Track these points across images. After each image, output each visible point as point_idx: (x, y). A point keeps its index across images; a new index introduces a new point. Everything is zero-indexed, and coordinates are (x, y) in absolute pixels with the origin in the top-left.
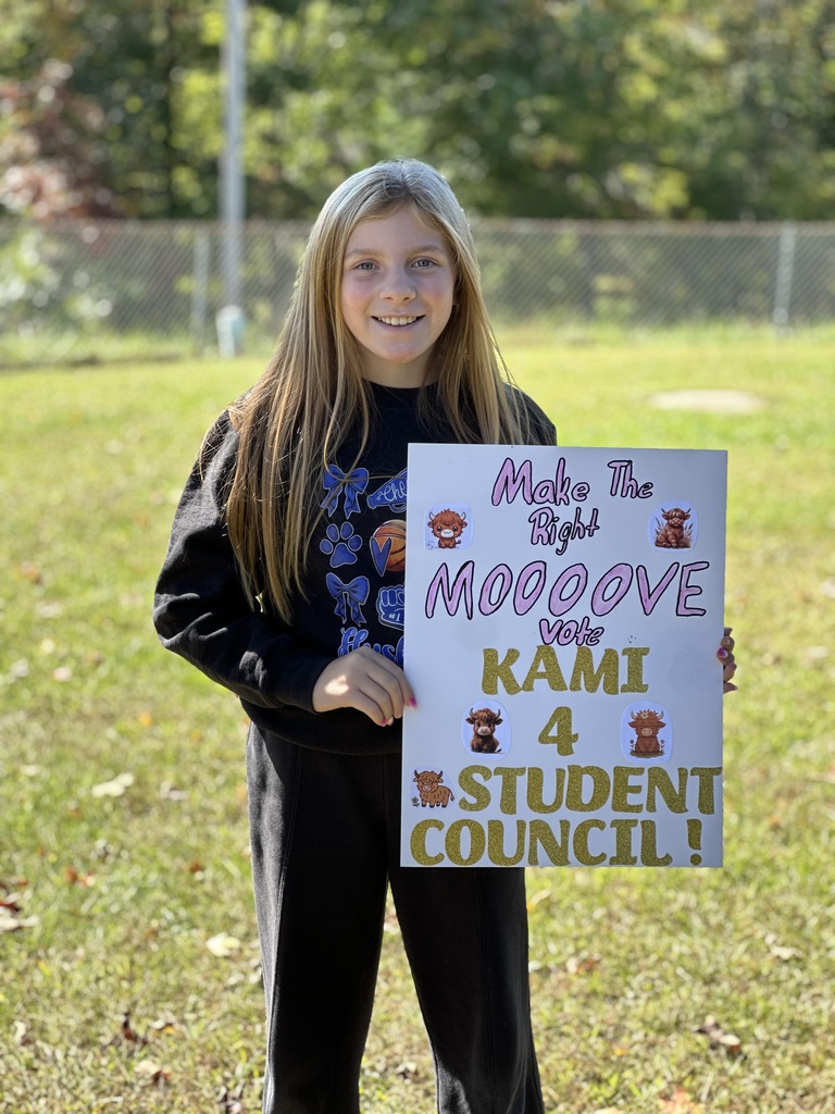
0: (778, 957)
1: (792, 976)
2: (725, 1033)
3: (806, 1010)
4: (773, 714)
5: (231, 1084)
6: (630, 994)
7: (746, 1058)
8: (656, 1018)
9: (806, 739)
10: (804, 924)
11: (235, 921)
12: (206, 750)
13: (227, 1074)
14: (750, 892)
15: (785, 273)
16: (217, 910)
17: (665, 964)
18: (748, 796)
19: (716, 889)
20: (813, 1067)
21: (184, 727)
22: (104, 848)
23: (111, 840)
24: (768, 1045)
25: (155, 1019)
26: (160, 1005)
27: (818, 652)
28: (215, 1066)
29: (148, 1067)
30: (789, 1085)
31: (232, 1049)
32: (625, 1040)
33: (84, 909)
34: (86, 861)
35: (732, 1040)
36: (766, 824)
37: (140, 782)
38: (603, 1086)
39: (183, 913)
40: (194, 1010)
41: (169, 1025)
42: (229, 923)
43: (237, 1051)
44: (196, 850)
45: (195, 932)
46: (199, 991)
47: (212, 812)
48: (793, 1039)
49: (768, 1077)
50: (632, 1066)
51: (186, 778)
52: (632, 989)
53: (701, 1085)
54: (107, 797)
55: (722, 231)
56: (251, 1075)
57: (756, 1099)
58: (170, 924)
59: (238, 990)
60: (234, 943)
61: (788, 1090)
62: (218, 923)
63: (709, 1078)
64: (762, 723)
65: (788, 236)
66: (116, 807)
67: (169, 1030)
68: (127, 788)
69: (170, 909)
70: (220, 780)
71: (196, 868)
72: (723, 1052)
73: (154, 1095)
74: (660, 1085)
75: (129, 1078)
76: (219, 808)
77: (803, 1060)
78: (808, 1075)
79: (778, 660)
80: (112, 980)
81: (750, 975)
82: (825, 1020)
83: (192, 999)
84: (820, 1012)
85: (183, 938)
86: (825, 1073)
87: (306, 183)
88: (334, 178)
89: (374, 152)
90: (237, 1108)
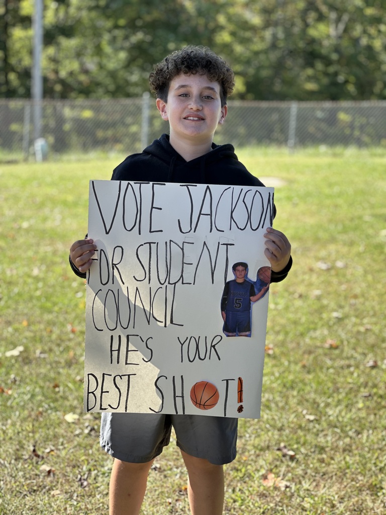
0: (309, 419)
1: (315, 427)
2: (289, 450)
3: (321, 440)
4: (300, 319)
5: (82, 474)
6: (247, 435)
7: (298, 460)
8: (259, 445)
9: (315, 329)
10: (318, 406)
11: (75, 408)
12: (54, 336)
13: (80, 470)
14: (295, 393)
15: (293, 124)
16: (67, 403)
17: (261, 423)
18: (292, 353)
19: (281, 392)
20: (326, 464)
21: (42, 326)
22: (14, 378)
23: (17, 374)
24: (307, 455)
25: (46, 448)
26: (47, 443)
27: (317, 292)
28: (74, 467)
29: (46, 468)
30: (316, 471)
31: (80, 460)
32: (247, 454)
33: (9, 404)
34: (6, 384)
35: (291, 453)
36: (300, 365)
37: (26, 350)
38: (239, 472)
39: (52, 405)
40: (62, 444)
41: (52, 451)
42: (73, 409)
43: (83, 461)
44: (54, 379)
45: (58, 413)
46: (63, 437)
47: (60, 363)
48: (317, 452)
49: (308, 468)
50: (250, 464)
51: (46, 348)
52: (248, 433)
53: (280, 471)
54: (12, 357)
55: (264, 105)
56: (90, 470)
57: (303, 477)
58: (47, 410)
59: (81, 436)
60: (76, 417)
61: (316, 473)
62: (68, 408)
63: (283, 469)
64: (296, 323)
65: (294, 107)
66: (16, 361)
67: (52, 453)
68: (21, 352)
69: (46, 403)
70: (61, 349)
71: (56, 386)
72: (288, 458)
73: (49, 479)
74: (263, 472)
75: (38, 472)
76: (62, 361)
77: (322, 461)
78: (324, 467)
79: (301, 296)
80: (24, 433)
81: (297, 427)
82: (329, 445)
83: (61, 440)
84: (327, 442)
85: (53, 416)
86: (331, 466)
87: (70, 80)
88: (83, 78)
89: (101, 67)
90: (85, 483)
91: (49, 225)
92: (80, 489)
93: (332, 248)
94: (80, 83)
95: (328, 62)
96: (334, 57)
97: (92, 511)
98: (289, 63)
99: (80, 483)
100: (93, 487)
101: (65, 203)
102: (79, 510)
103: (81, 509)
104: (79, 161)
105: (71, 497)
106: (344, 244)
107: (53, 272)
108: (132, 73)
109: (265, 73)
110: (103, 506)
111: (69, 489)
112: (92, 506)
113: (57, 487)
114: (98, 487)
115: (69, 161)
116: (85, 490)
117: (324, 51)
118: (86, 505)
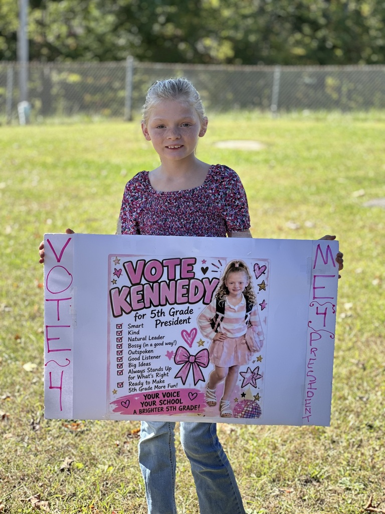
5: (35, 418)
11: (35, 358)
12: (20, 291)
13: (33, 415)
15: (276, 89)
16: (27, 354)
21: (10, 282)
25: (2, 395)
26: (4, 390)
28: (28, 412)
31: (35, 406)
39: (12, 355)
40: (19, 391)
42: (32, 359)
43: (37, 406)
44: (17, 331)
45: (18, 363)
46: (21, 385)
47: (23, 316)
51: (12, 303)
55: (248, 69)
56: (43, 415)
58: (7, 360)
59: (37, 384)
60: (35, 366)
62: (27, 358)
65: (277, 71)
67: (8, 399)
69: (6, 354)
70: (26, 303)
71: (17, 338)
73: (3, 424)
76: (26, 315)
83: (18, 387)
85: (13, 365)
87: (57, 44)
88: (71, 42)
89: (89, 30)
90: (37, 427)
91: (26, 185)
92: (32, 432)
93: (303, 208)
94: (68, 46)
95: (315, 26)
96: (322, 21)
97: (42, 453)
98: (277, 27)
99: (32, 427)
100: (45, 430)
101: (44, 165)
102: (29, 452)
103: (31, 450)
104: (62, 124)
105: (23, 440)
106: (316, 204)
107: (25, 230)
108: (119, 37)
109: (253, 38)
110: (53, 448)
111: (21, 432)
112: (42, 448)
113: (10, 431)
114: (50, 430)
115: (52, 125)
116: (36, 433)
117: (312, 16)
118: (36, 447)
